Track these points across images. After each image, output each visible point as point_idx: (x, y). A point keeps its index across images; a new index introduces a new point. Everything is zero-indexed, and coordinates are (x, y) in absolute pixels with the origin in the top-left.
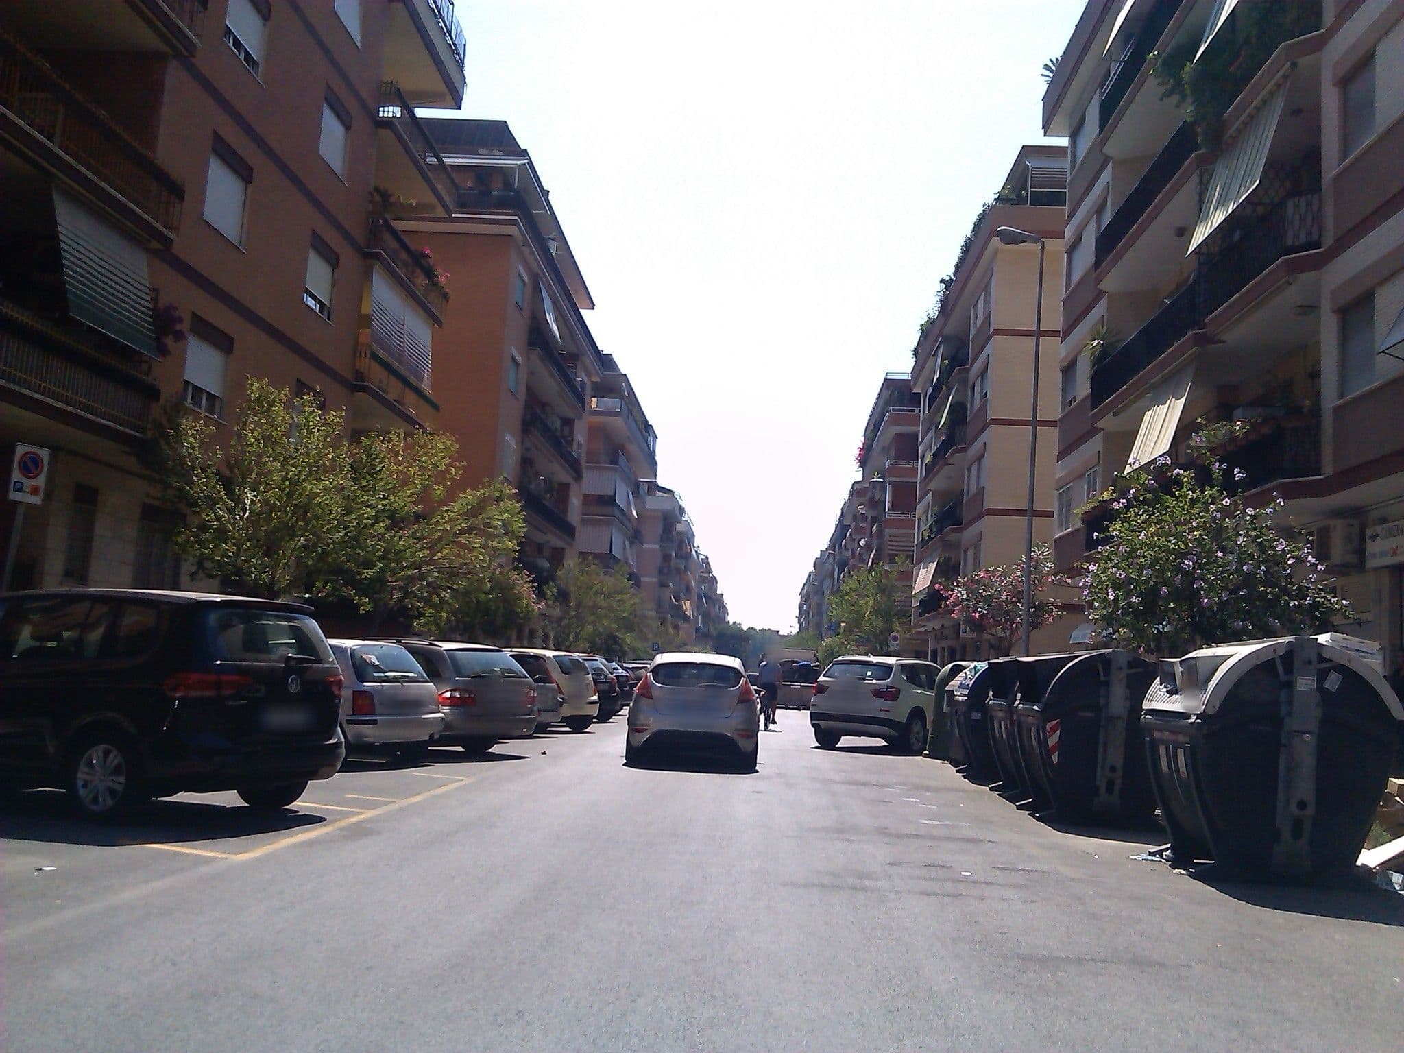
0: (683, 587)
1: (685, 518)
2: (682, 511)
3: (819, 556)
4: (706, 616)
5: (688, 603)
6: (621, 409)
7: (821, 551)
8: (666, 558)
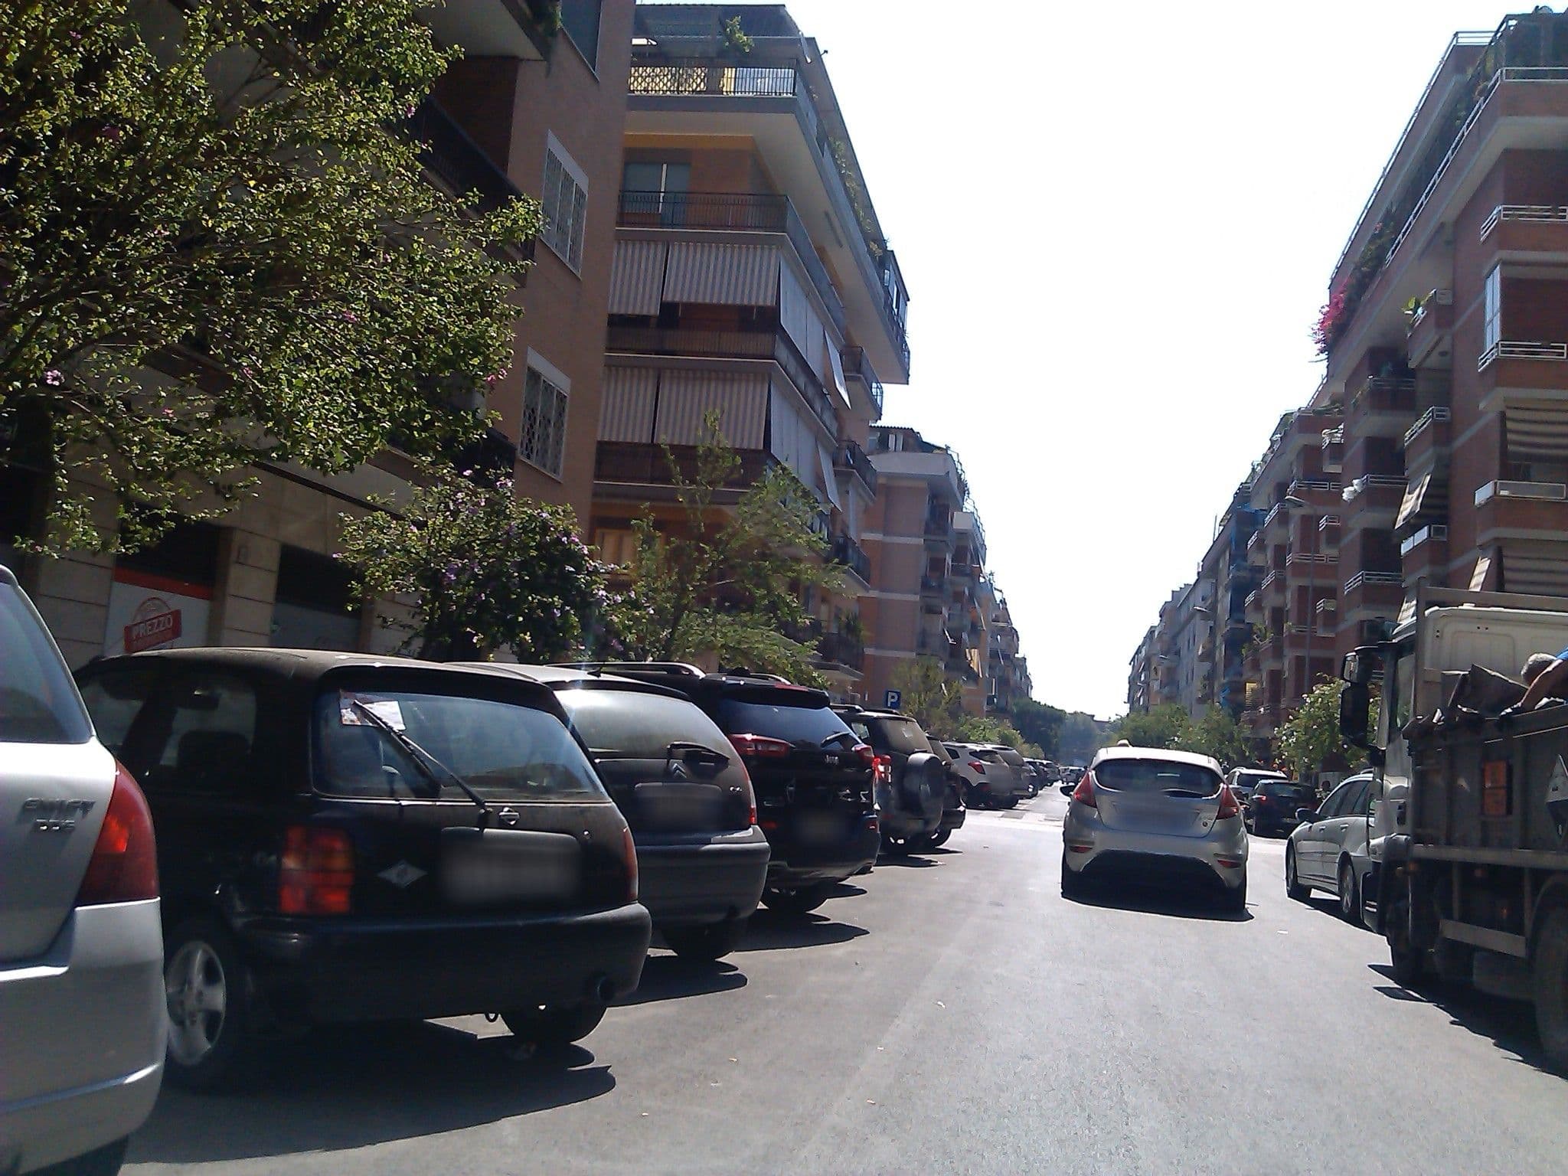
0: (967, 622)
1: (968, 506)
2: (963, 488)
3: (1170, 599)
4: (1004, 683)
5: (975, 652)
6: (794, 94)
7: (1173, 592)
8: (936, 564)
